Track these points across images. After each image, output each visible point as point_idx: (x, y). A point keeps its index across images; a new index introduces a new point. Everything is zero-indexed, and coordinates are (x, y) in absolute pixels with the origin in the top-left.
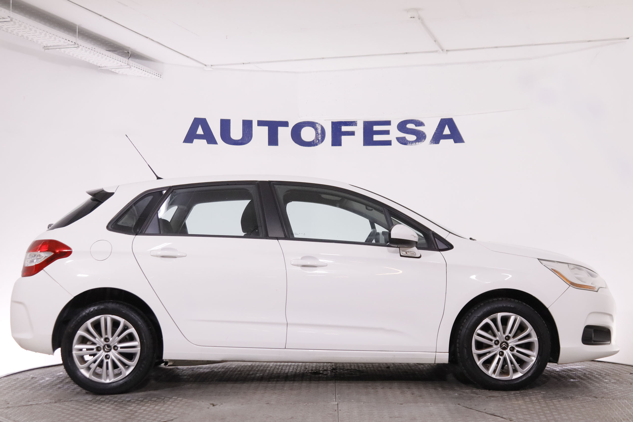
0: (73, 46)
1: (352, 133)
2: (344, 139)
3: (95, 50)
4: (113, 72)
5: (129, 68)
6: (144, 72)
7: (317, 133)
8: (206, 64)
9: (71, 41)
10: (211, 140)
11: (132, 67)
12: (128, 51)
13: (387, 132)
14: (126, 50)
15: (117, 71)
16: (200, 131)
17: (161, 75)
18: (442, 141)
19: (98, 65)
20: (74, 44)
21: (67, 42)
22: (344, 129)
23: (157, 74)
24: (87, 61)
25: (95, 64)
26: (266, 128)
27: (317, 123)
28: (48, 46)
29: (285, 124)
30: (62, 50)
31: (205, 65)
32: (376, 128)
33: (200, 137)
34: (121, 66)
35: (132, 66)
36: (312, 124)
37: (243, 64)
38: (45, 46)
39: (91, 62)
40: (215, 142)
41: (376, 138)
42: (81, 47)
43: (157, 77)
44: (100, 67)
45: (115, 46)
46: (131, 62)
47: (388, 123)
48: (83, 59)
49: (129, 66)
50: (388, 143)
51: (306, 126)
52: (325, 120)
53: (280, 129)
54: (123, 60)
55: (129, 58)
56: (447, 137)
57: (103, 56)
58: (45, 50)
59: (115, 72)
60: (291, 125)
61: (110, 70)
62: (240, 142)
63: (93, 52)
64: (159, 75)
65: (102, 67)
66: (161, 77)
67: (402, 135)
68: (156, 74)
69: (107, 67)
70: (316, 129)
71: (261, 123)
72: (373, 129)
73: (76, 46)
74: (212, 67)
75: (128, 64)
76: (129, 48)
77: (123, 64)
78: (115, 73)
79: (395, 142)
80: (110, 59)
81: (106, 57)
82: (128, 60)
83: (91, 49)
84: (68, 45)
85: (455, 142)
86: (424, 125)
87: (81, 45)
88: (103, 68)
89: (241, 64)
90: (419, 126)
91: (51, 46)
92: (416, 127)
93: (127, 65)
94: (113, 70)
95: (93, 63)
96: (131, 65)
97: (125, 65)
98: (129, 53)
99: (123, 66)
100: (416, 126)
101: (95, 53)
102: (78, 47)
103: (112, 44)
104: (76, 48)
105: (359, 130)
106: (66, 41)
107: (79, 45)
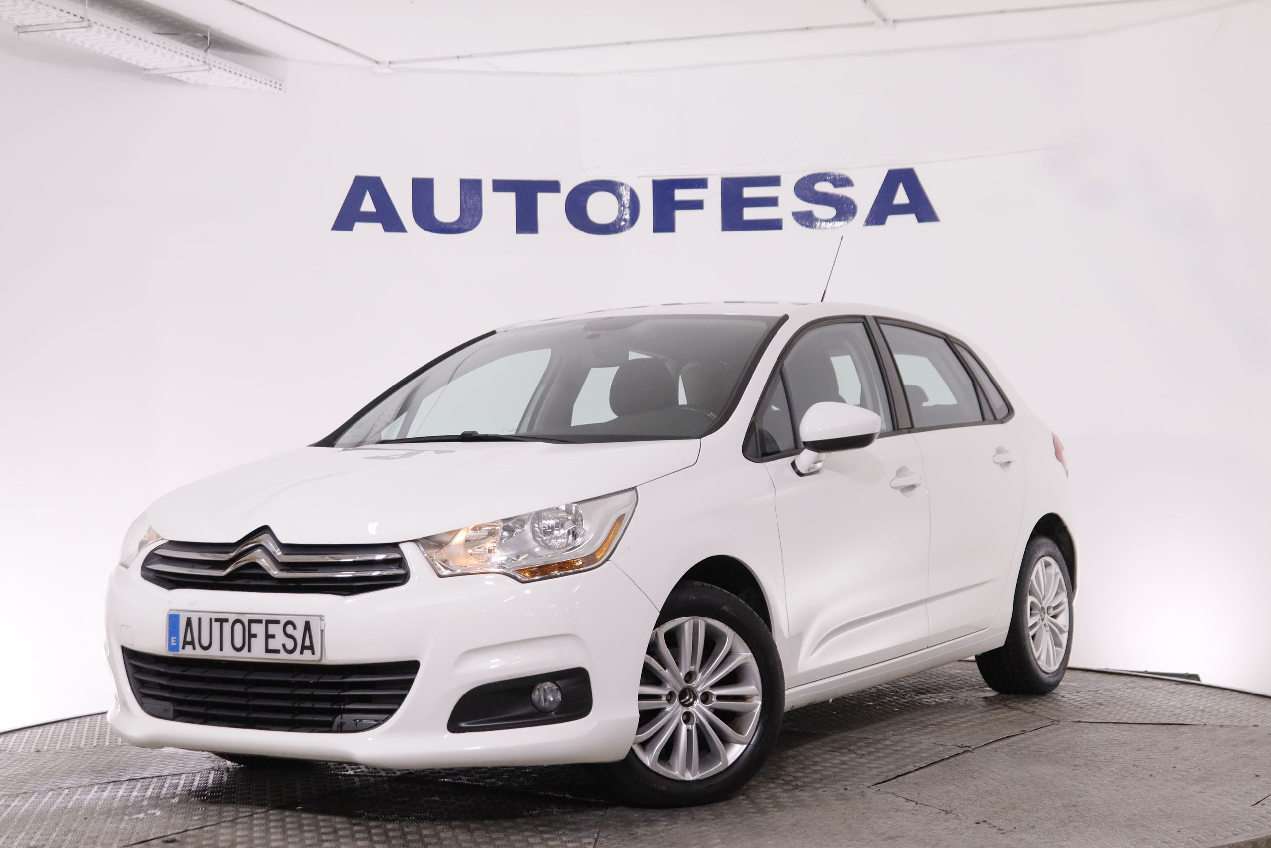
0: (78, 25)
1: (697, 205)
2: (680, 215)
3: (128, 32)
4: (176, 80)
5: (206, 70)
6: (242, 79)
7: (622, 205)
8: (378, 59)
9: (72, 13)
10: (393, 224)
11: (214, 69)
12: (204, 34)
13: (772, 202)
14: (201, 31)
15: (184, 77)
16: (368, 205)
17: (280, 85)
18: (891, 219)
19: (141, 65)
20: (81, 20)
21: (64, 17)
22: (680, 195)
23: (271, 82)
24: (116, 57)
25: (134, 62)
26: (511, 197)
27: (622, 184)
28: (26, 26)
29: (553, 187)
30: (58, 33)
31: (377, 62)
32: (749, 192)
33: (368, 217)
34: (190, 66)
35: (215, 66)
36: (610, 186)
37: (458, 57)
38: (20, 25)
39: (124, 59)
40: (401, 229)
41: (750, 214)
42: (95, 27)
43: (272, 90)
44: (145, 69)
45: (177, 24)
46: (212, 56)
47: (774, 181)
48: (106, 52)
49: (206, 67)
50: (775, 224)
51: (597, 191)
52: (639, 177)
53: (543, 198)
54: (193, 54)
55: (206, 50)
56: (901, 209)
57: (147, 45)
58: (20, 34)
59: (179, 79)
60: (566, 189)
61: (169, 75)
62: (456, 226)
63: (125, 38)
64: (276, 86)
65: (149, 69)
66: (280, 89)
67: (805, 206)
68: (268, 83)
69: (161, 68)
70: (619, 197)
71: (500, 186)
72: (741, 193)
73: (85, 24)
74: (392, 66)
75: (204, 62)
76: (207, 27)
77: (193, 62)
78: (181, 81)
79: (789, 223)
80: (165, 51)
81: (153, 47)
82: (204, 53)
83: (119, 29)
84: (67, 22)
85: (920, 220)
86: (853, 185)
87: (95, 23)
88: (152, 72)
89: (453, 58)
90: (842, 186)
91: (30, 26)
92: (836, 189)
93: (202, 63)
94: (175, 76)
95: (129, 61)
96: (212, 65)
97: (198, 63)
98: (207, 38)
99: (194, 66)
100: (835, 186)
101: (129, 38)
102: (90, 26)
103: (169, 20)
104: (85, 29)
105: (712, 197)
106: (62, 14)
107: (92, 21)
